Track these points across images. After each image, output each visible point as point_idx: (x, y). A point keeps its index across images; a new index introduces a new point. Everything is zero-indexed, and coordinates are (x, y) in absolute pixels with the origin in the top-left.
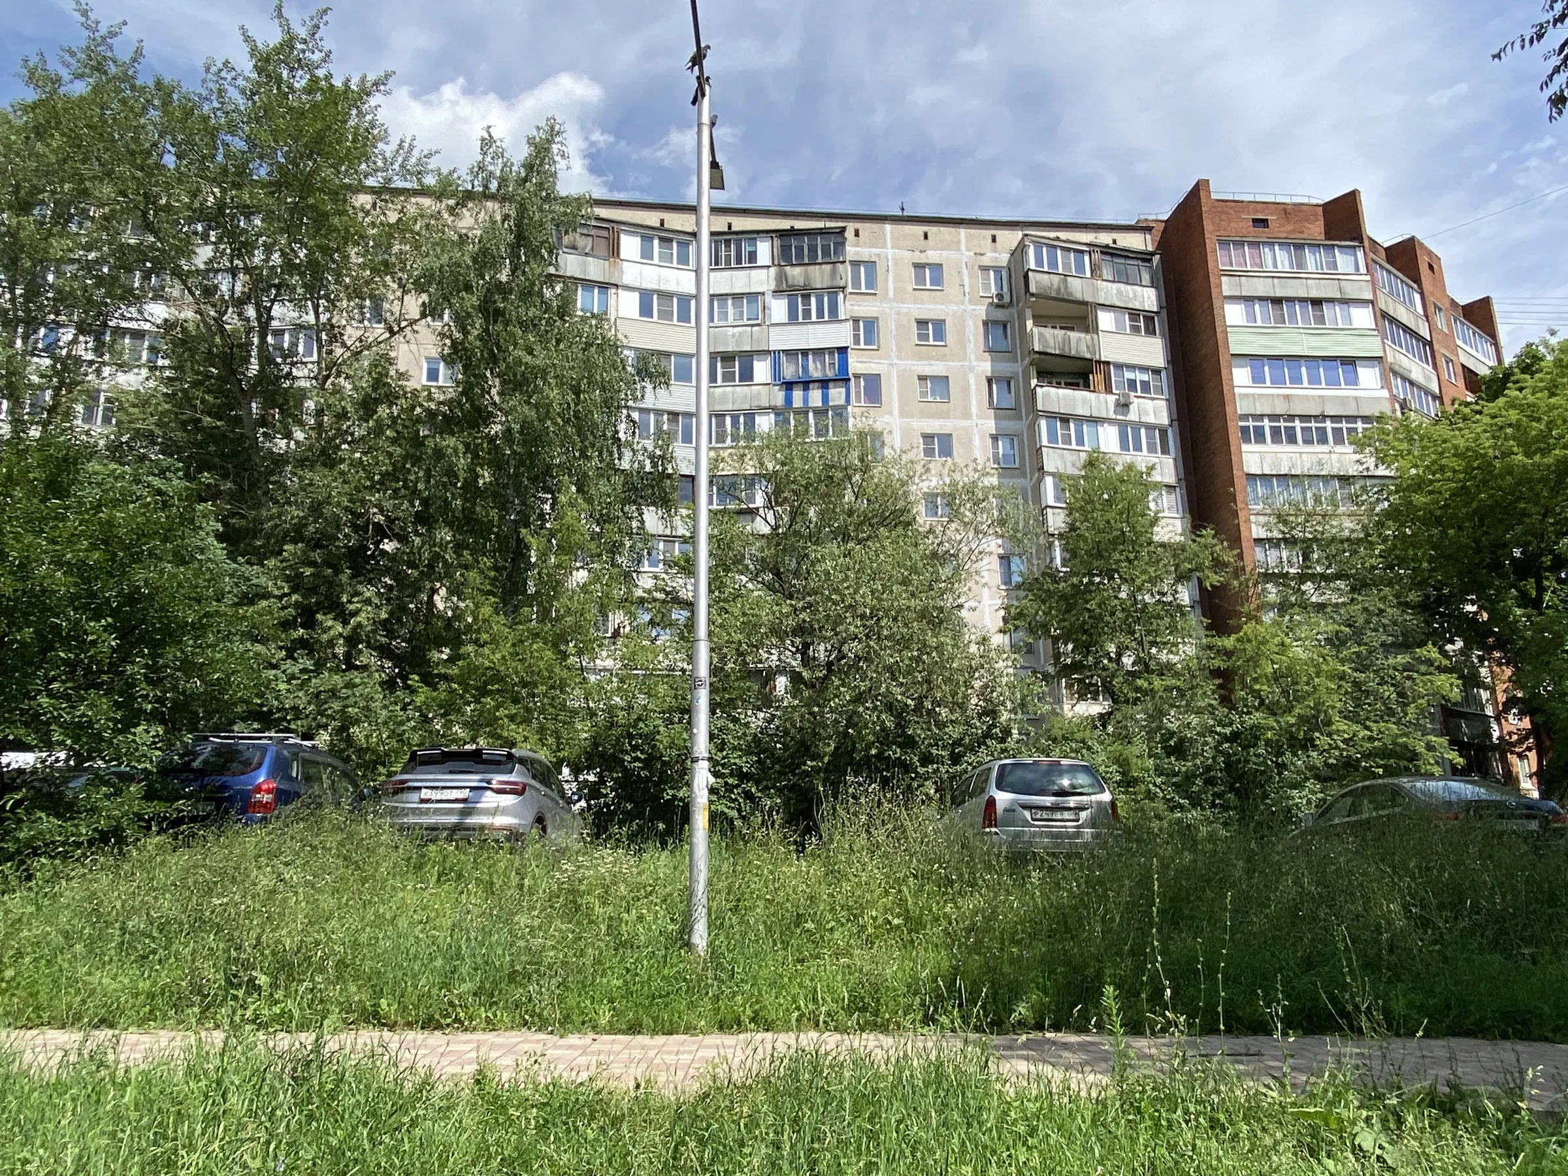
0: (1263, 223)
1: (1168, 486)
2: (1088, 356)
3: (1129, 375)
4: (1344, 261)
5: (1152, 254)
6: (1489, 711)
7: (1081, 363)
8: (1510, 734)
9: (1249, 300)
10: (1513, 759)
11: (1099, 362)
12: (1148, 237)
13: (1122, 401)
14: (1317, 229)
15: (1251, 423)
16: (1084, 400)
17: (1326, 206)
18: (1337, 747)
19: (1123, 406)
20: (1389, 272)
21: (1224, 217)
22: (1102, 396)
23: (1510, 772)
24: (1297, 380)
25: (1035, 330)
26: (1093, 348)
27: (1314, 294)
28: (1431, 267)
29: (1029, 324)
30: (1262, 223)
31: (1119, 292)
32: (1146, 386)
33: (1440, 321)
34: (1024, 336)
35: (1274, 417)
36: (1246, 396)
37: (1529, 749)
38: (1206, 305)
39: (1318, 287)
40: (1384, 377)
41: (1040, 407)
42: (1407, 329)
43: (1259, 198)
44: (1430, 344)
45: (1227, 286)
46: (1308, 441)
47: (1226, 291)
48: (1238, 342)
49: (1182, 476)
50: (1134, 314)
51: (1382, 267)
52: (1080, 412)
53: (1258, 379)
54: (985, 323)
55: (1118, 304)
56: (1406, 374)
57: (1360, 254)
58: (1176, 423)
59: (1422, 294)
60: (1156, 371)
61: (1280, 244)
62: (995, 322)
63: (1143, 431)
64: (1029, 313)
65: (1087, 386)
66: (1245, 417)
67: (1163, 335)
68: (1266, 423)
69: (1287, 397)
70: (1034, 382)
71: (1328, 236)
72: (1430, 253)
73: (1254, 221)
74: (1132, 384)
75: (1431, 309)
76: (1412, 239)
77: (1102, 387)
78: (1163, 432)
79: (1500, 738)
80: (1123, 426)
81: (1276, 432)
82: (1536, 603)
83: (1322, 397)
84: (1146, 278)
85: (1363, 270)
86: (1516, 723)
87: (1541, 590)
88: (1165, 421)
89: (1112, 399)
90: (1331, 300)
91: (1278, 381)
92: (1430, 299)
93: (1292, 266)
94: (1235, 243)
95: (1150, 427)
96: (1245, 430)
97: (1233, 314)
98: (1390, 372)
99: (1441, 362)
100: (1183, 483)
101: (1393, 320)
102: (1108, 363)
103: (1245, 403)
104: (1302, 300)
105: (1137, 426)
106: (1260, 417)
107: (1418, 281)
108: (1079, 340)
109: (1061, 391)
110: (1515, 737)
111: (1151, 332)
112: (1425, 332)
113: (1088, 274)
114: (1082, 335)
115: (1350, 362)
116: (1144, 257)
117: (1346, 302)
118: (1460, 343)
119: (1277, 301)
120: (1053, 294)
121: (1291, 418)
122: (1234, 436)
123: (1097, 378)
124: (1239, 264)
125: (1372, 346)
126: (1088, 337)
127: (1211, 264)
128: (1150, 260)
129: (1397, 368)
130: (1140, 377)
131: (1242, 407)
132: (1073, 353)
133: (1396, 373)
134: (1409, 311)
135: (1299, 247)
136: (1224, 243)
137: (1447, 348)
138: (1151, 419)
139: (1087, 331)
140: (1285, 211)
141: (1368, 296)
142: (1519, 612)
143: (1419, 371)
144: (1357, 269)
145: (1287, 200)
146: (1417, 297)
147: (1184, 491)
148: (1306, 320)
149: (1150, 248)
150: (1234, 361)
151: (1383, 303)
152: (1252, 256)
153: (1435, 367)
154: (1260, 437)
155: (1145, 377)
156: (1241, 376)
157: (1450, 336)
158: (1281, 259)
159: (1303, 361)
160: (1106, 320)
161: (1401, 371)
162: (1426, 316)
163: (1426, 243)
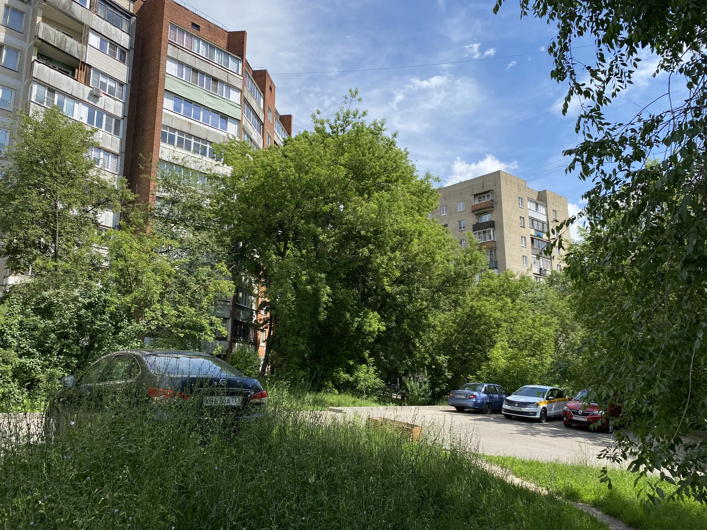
0: (198, 27)
1: (113, 154)
2: (77, 57)
3: (102, 79)
4: (232, 65)
5: (132, 15)
6: (254, 308)
7: (72, 59)
8: (260, 320)
9: (181, 63)
10: (259, 332)
11: (85, 64)
12: (132, 4)
13: (95, 92)
14: (223, 43)
15: (168, 132)
16: (68, 83)
17: (230, 33)
18: (157, 319)
19: (95, 96)
20: (252, 81)
21: (177, 13)
22: (82, 85)
23: (257, 338)
24: (197, 118)
25: (42, 25)
26: (82, 52)
27: (215, 75)
28: (271, 89)
29: (39, 19)
30: (196, 26)
31: (106, 27)
32: (112, 91)
33: (270, 116)
34: (34, 26)
35: (181, 132)
36: (169, 115)
37: (266, 328)
38: (157, 57)
39: (217, 73)
40: (239, 131)
41: (34, 75)
42: (254, 112)
43: (197, 13)
44: (263, 125)
45: (171, 51)
46: (196, 152)
47: (169, 53)
48: (170, 84)
49: (124, 150)
50: (114, 45)
51: (249, 77)
52: (64, 89)
53: (177, 109)
54: (7, 7)
55: (104, 34)
56: (250, 134)
57: (240, 65)
58: (126, 119)
59: (264, 99)
60: (121, 84)
61: (203, 41)
62: (14, 10)
63: (105, 116)
64: (40, 12)
65: (73, 76)
66: (166, 127)
67: (129, 65)
68: (176, 134)
69: (190, 124)
70: (34, 58)
71: (228, 48)
72: (271, 82)
73: (193, 24)
74: (103, 85)
75: (267, 108)
76: (265, 71)
77: (83, 79)
78: (118, 121)
79: (256, 321)
80: (92, 109)
81: (180, 141)
82: (282, 254)
83: (208, 130)
84: (125, 27)
85: (240, 73)
86: (263, 315)
87: (286, 248)
88: (120, 115)
89: (88, 90)
90: (222, 82)
91: (187, 114)
92: (267, 104)
93: (207, 55)
94: (180, 30)
95: (110, 115)
96: (164, 135)
97: (171, 68)
98: (243, 130)
99: (266, 136)
100: (123, 155)
101: (249, 105)
102: (90, 66)
103: (167, 119)
104: (209, 76)
105: (102, 111)
106: (174, 130)
107: (264, 92)
108: (73, 44)
109: (53, 71)
110: (262, 322)
111: (122, 60)
112: (262, 118)
113: (88, 6)
114: (76, 42)
115: (225, 117)
116: (128, 15)
117: (230, 86)
118: (276, 131)
119: (196, 71)
120: (60, 7)
121: (190, 136)
122: (157, 136)
123: (80, 73)
124: (180, 42)
125: (236, 113)
126: (80, 45)
127: (164, 35)
128: (129, 18)
129: (246, 129)
130: (109, 83)
131: (165, 121)
132: (67, 50)
133: (245, 132)
134: (257, 104)
135: (212, 47)
136: (174, 27)
137: (269, 129)
138: (112, 111)
139: (80, 41)
140: (210, 27)
141: (240, 87)
142: (274, 256)
143: (256, 136)
144: (238, 71)
145: (212, 21)
146: (262, 100)
147: (123, 159)
148: (208, 87)
149: (131, 11)
150: (166, 94)
151: (246, 94)
152: (187, 41)
153: (263, 137)
154: (171, 141)
155: (113, 85)
156: (168, 104)
157: (272, 125)
158: (202, 50)
159: (202, 108)
160: (94, 40)
161: (248, 132)
162: (264, 111)
163: (271, 76)
